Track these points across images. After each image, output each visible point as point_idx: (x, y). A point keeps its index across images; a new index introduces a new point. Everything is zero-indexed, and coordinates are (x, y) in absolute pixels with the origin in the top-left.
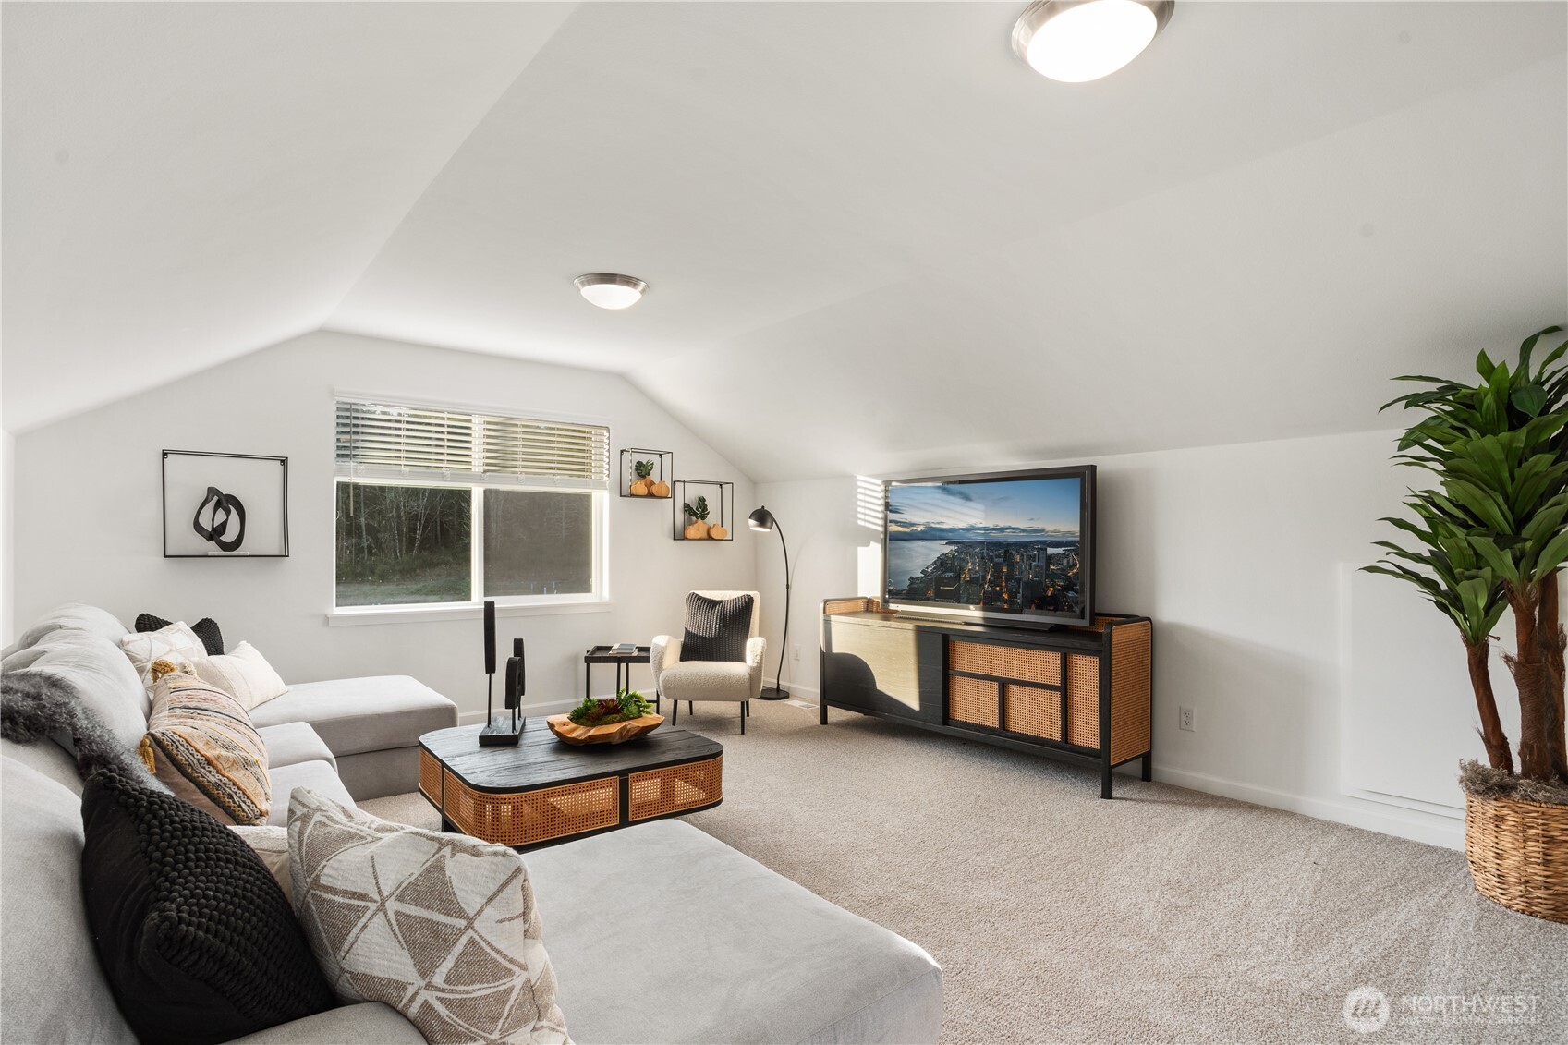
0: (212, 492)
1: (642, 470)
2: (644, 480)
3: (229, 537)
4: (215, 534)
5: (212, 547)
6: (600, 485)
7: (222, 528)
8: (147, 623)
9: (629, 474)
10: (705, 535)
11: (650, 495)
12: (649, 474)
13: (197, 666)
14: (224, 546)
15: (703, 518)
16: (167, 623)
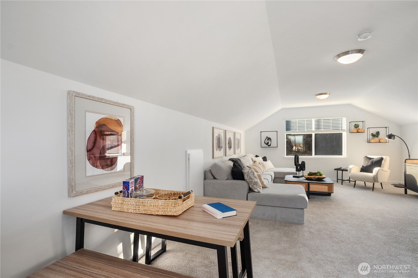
0: (267, 137)
1: (356, 126)
2: (356, 129)
3: (269, 144)
4: (267, 144)
5: (267, 146)
6: (344, 130)
7: (268, 143)
8: (257, 156)
9: (353, 127)
10: (378, 142)
11: (358, 132)
12: (358, 127)
13: (261, 162)
14: (269, 146)
15: (377, 137)
16: (259, 156)
